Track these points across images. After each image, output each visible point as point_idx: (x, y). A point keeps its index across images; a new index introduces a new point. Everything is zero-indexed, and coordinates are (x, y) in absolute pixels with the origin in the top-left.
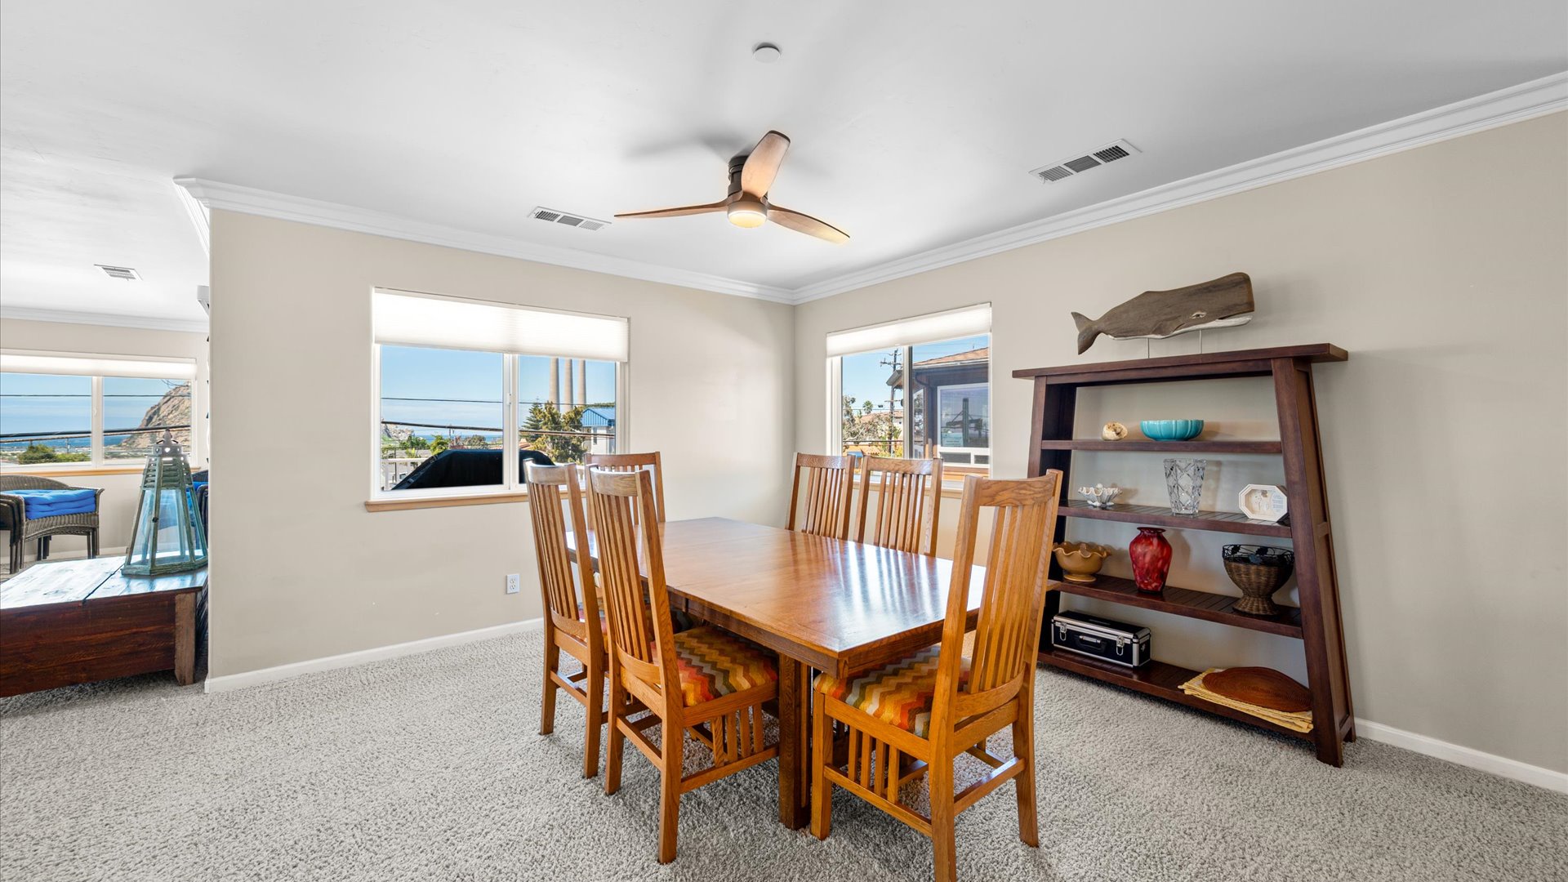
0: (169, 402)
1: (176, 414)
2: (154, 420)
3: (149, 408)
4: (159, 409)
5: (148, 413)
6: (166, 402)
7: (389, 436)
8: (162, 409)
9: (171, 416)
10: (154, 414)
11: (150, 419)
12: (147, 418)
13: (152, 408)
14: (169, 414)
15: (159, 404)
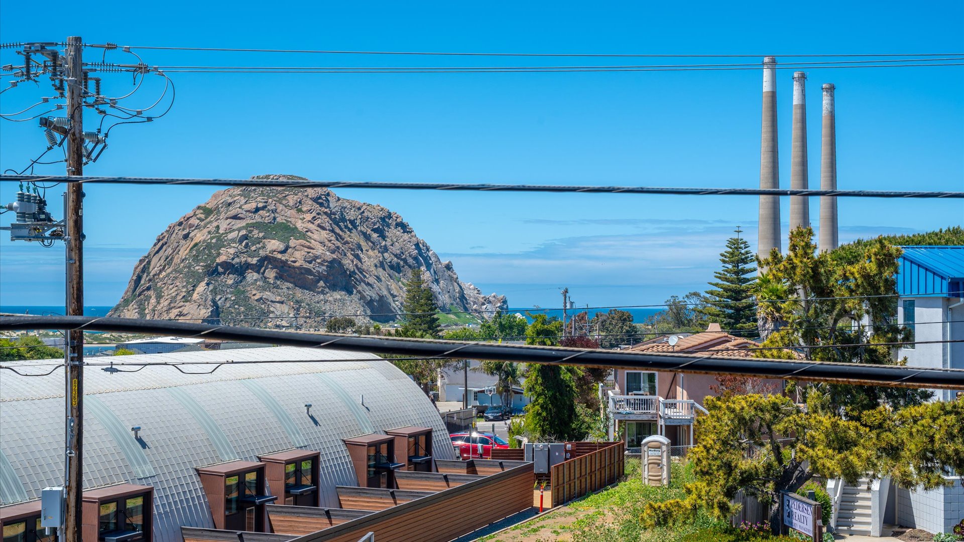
0: (161, 252)
1: (169, 271)
2: (142, 282)
3: (137, 263)
4: (149, 263)
5: (136, 268)
6: (157, 252)
7: (466, 309)
8: (153, 263)
9: (164, 273)
10: (143, 271)
11: (139, 278)
12: (135, 278)
13: (141, 261)
14: (161, 271)
15: (149, 255)
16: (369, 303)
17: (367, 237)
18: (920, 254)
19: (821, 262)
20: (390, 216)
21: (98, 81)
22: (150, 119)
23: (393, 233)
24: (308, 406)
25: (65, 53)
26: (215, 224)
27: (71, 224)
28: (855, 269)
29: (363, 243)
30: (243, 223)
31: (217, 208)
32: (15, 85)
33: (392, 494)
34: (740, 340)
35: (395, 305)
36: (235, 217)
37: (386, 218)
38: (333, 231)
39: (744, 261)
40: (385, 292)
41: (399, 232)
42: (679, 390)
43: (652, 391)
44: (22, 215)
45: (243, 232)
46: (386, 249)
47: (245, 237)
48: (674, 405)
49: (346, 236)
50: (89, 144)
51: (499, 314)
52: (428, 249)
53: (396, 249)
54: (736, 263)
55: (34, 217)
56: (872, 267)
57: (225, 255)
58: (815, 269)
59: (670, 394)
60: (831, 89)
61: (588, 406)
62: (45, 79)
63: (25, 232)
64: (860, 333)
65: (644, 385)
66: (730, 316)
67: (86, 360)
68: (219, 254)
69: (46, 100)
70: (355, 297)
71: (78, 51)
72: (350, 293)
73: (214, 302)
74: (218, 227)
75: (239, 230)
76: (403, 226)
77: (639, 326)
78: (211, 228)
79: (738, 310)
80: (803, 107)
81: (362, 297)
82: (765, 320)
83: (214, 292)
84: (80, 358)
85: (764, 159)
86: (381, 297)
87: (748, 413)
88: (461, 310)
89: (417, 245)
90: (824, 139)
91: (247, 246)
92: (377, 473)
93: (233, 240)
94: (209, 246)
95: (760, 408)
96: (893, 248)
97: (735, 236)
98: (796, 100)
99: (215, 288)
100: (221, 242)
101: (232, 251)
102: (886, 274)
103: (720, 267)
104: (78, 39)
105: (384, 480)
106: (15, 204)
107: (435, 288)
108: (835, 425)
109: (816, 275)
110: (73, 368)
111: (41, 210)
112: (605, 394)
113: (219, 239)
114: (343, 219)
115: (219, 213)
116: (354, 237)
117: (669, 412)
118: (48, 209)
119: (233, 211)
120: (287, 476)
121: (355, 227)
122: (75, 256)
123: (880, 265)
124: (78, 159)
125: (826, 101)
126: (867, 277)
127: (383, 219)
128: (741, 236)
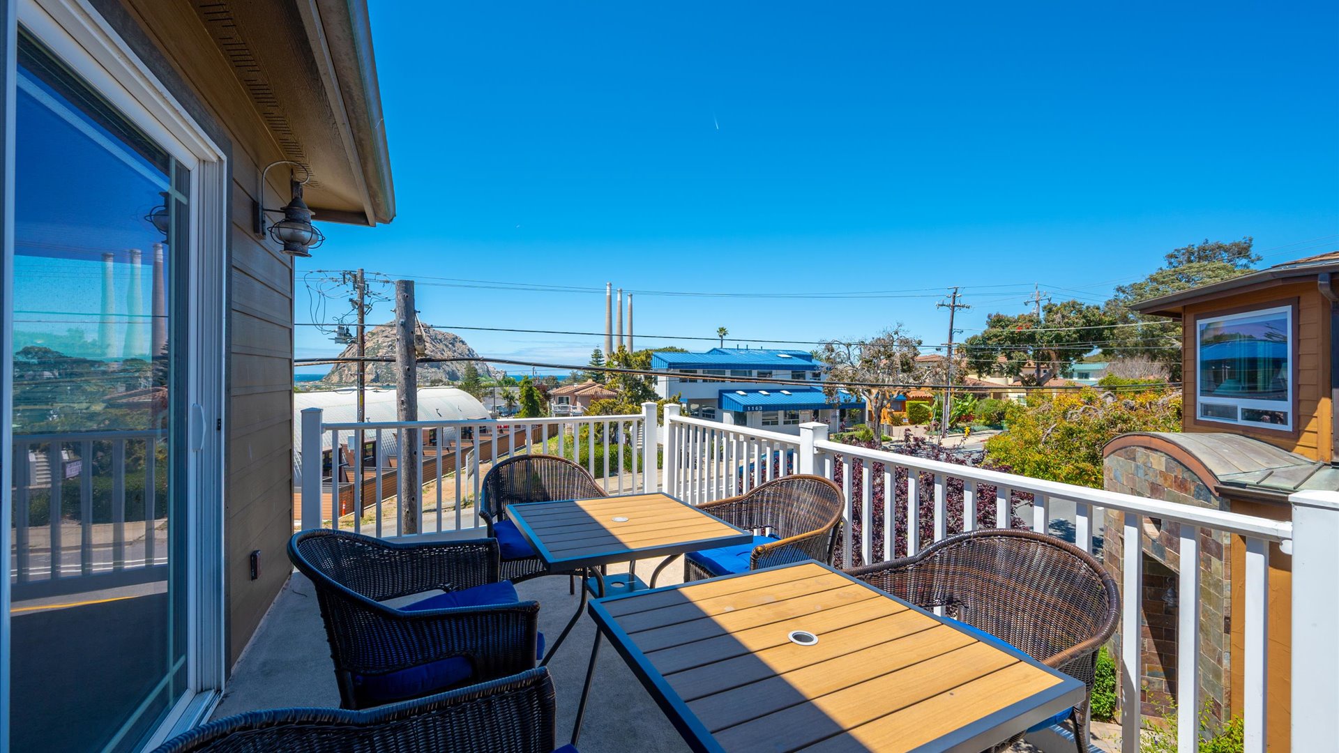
7: (490, 376)
16: (448, 373)
17: (447, 346)
18: (659, 354)
19: (628, 355)
20: (457, 337)
21: (368, 285)
22: (389, 300)
23: (458, 344)
24: (437, 410)
25: (359, 275)
26: (377, 339)
27: (359, 338)
28: (639, 358)
29: (445, 349)
30: (390, 339)
31: (378, 332)
32: (338, 286)
33: (472, 441)
34: (599, 385)
35: (459, 374)
36: (386, 337)
37: (455, 339)
38: (431, 343)
39: (600, 357)
40: (454, 369)
41: (461, 344)
42: (578, 403)
43: (568, 403)
44: (340, 334)
45: (390, 343)
46: (455, 351)
47: (391, 345)
48: (576, 408)
49: (438, 345)
50: (365, 309)
51: (504, 377)
52: (473, 351)
53: (460, 351)
54: (597, 358)
55: (345, 335)
56: (644, 358)
57: (381, 353)
58: (625, 357)
59: (574, 404)
60: (631, 296)
61: (544, 409)
62: (350, 284)
63: (340, 340)
64: (640, 379)
65: (565, 401)
66: (594, 377)
67: (366, 388)
68: (378, 352)
69: (348, 292)
70: (441, 371)
71: (363, 274)
72: (439, 369)
73: (376, 372)
74: (378, 341)
75: (388, 342)
76: (463, 342)
77: (560, 382)
78: (375, 341)
79: (597, 375)
80: (621, 302)
81: (445, 371)
82: (608, 378)
83: (376, 368)
84: (363, 387)
85: (607, 320)
86: (453, 371)
87: (606, 405)
88: (487, 376)
89: (469, 350)
90: (628, 314)
91: (392, 349)
92: (465, 434)
93: (385, 346)
94: (374, 349)
95: (609, 403)
96: (650, 352)
97: (597, 348)
98: (619, 299)
99: (377, 367)
100: (379, 347)
101: (385, 351)
102: (648, 360)
103: (591, 360)
104: (362, 270)
105: (468, 437)
106: (337, 330)
107: (477, 367)
108: (633, 407)
109: (626, 359)
110: (361, 391)
111: (347, 332)
112: (550, 405)
113: (378, 345)
114: (436, 339)
115: (378, 335)
116: (441, 346)
117: (574, 411)
118: (350, 332)
119: (385, 334)
120: (430, 436)
121: (441, 342)
122: (361, 350)
123: (646, 357)
124: (362, 314)
125: (629, 300)
126: (642, 361)
127: (454, 339)
128: (599, 348)
